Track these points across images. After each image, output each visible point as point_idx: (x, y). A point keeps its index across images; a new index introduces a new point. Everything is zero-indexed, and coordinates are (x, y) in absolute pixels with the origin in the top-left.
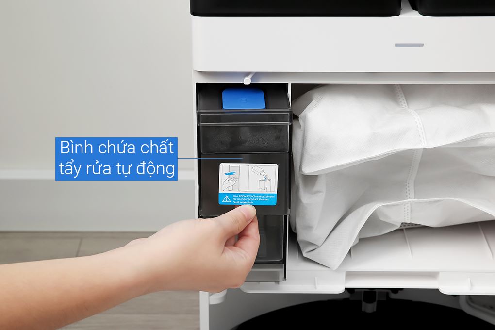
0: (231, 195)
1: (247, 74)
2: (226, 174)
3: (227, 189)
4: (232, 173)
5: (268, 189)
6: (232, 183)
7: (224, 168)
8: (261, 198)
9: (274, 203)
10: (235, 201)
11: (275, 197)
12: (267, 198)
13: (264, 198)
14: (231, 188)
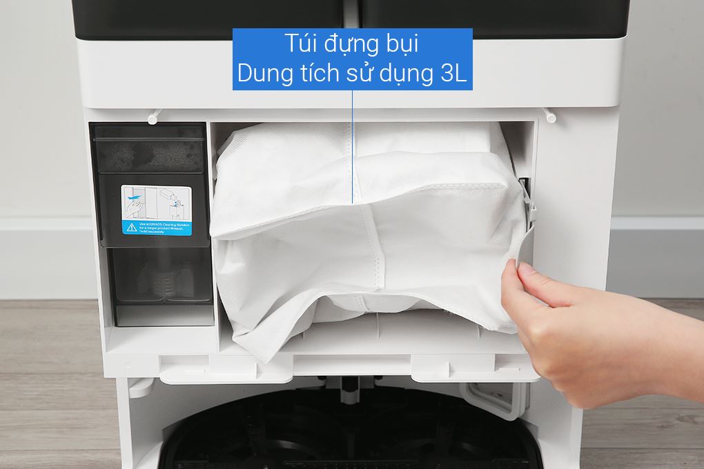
0: (137, 223)
1: (153, 111)
2: (130, 198)
3: (132, 216)
4: (136, 197)
5: (181, 217)
6: (137, 209)
7: (127, 191)
8: (173, 227)
9: (189, 233)
10: (143, 230)
11: (190, 226)
12: (179, 227)
13: (177, 227)
14: (136, 215)
